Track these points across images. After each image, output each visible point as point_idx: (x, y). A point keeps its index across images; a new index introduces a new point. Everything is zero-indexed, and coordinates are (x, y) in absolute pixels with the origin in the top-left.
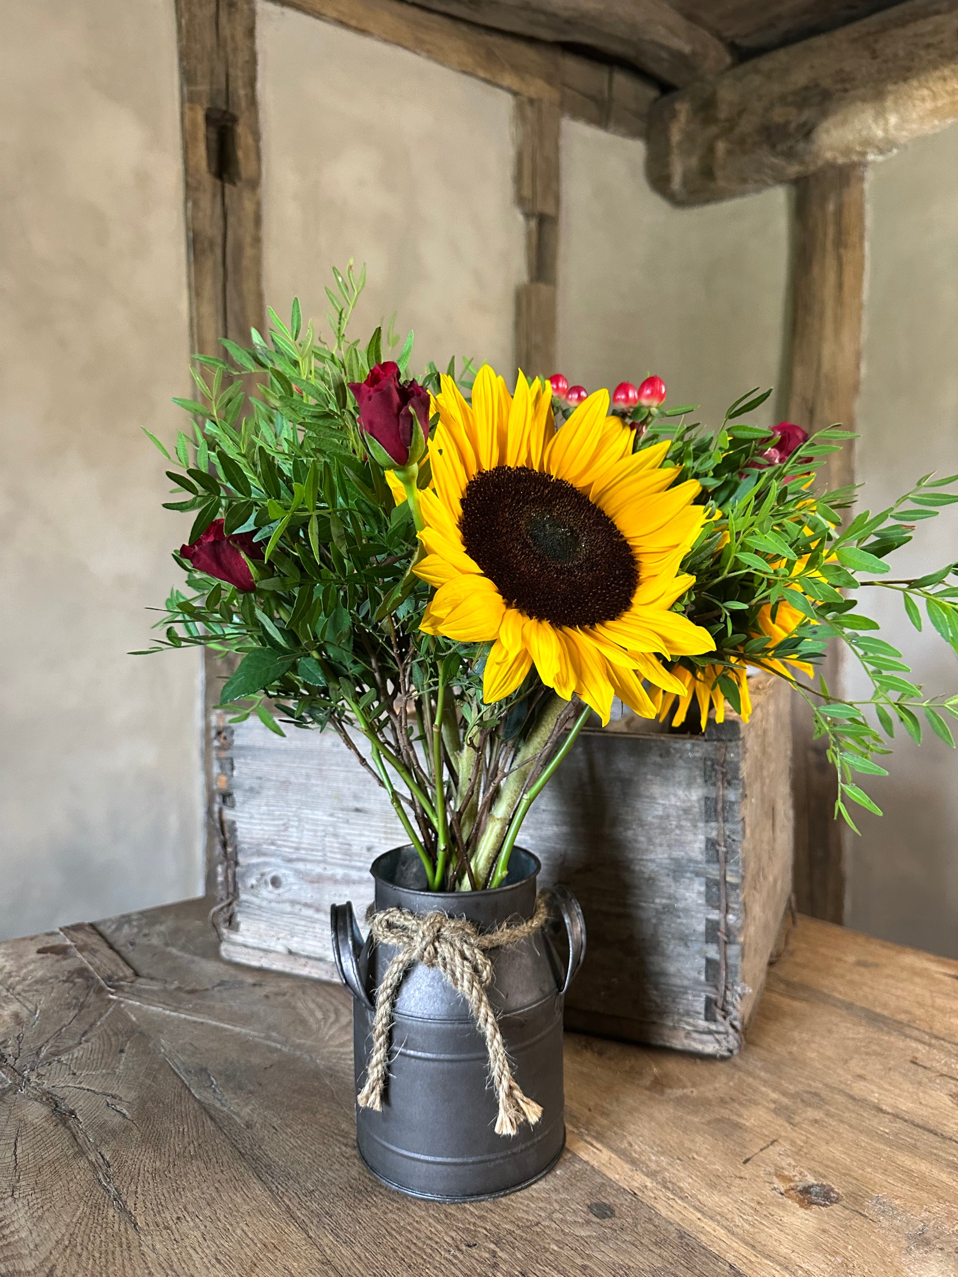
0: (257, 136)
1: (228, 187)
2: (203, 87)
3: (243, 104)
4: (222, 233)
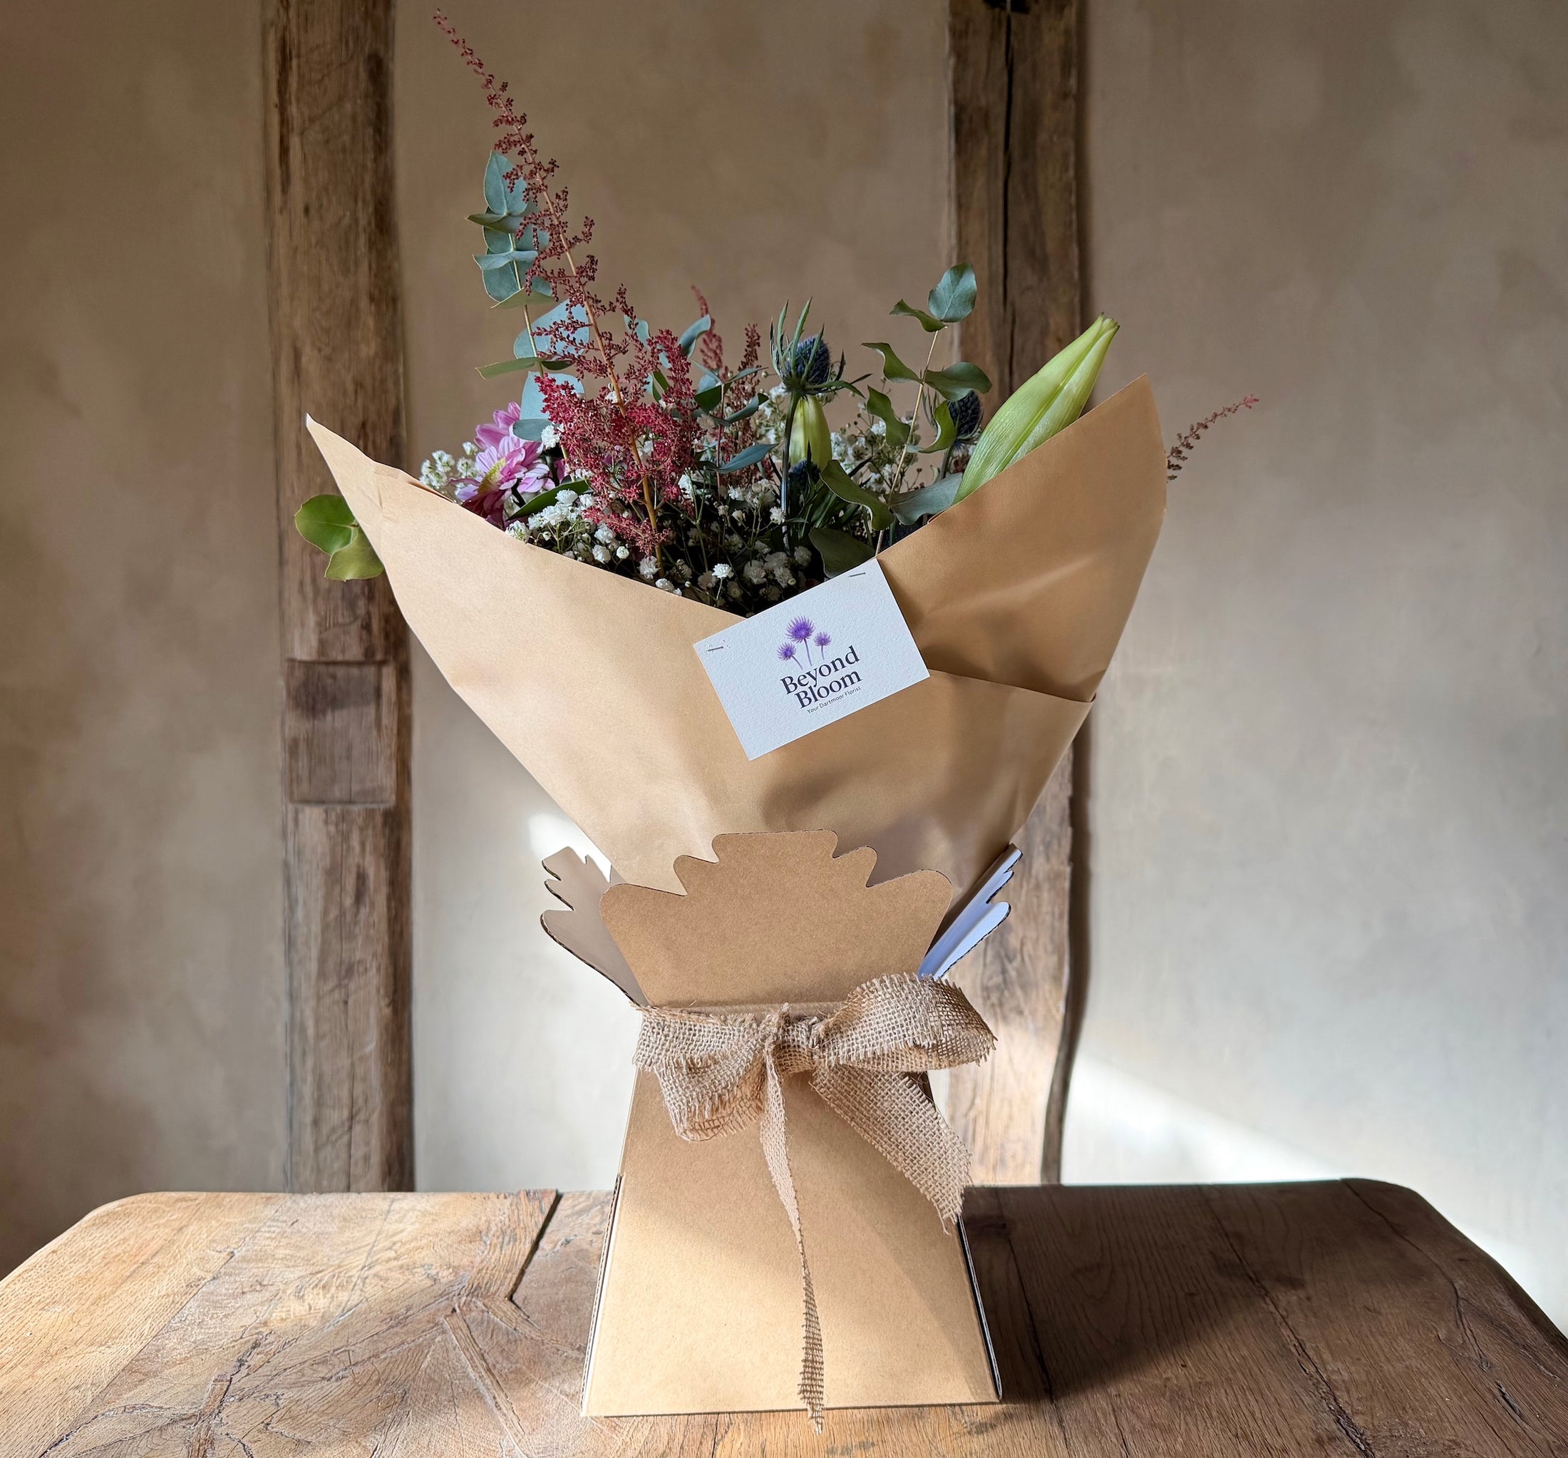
1: (1017, 19)
4: (1005, 99)
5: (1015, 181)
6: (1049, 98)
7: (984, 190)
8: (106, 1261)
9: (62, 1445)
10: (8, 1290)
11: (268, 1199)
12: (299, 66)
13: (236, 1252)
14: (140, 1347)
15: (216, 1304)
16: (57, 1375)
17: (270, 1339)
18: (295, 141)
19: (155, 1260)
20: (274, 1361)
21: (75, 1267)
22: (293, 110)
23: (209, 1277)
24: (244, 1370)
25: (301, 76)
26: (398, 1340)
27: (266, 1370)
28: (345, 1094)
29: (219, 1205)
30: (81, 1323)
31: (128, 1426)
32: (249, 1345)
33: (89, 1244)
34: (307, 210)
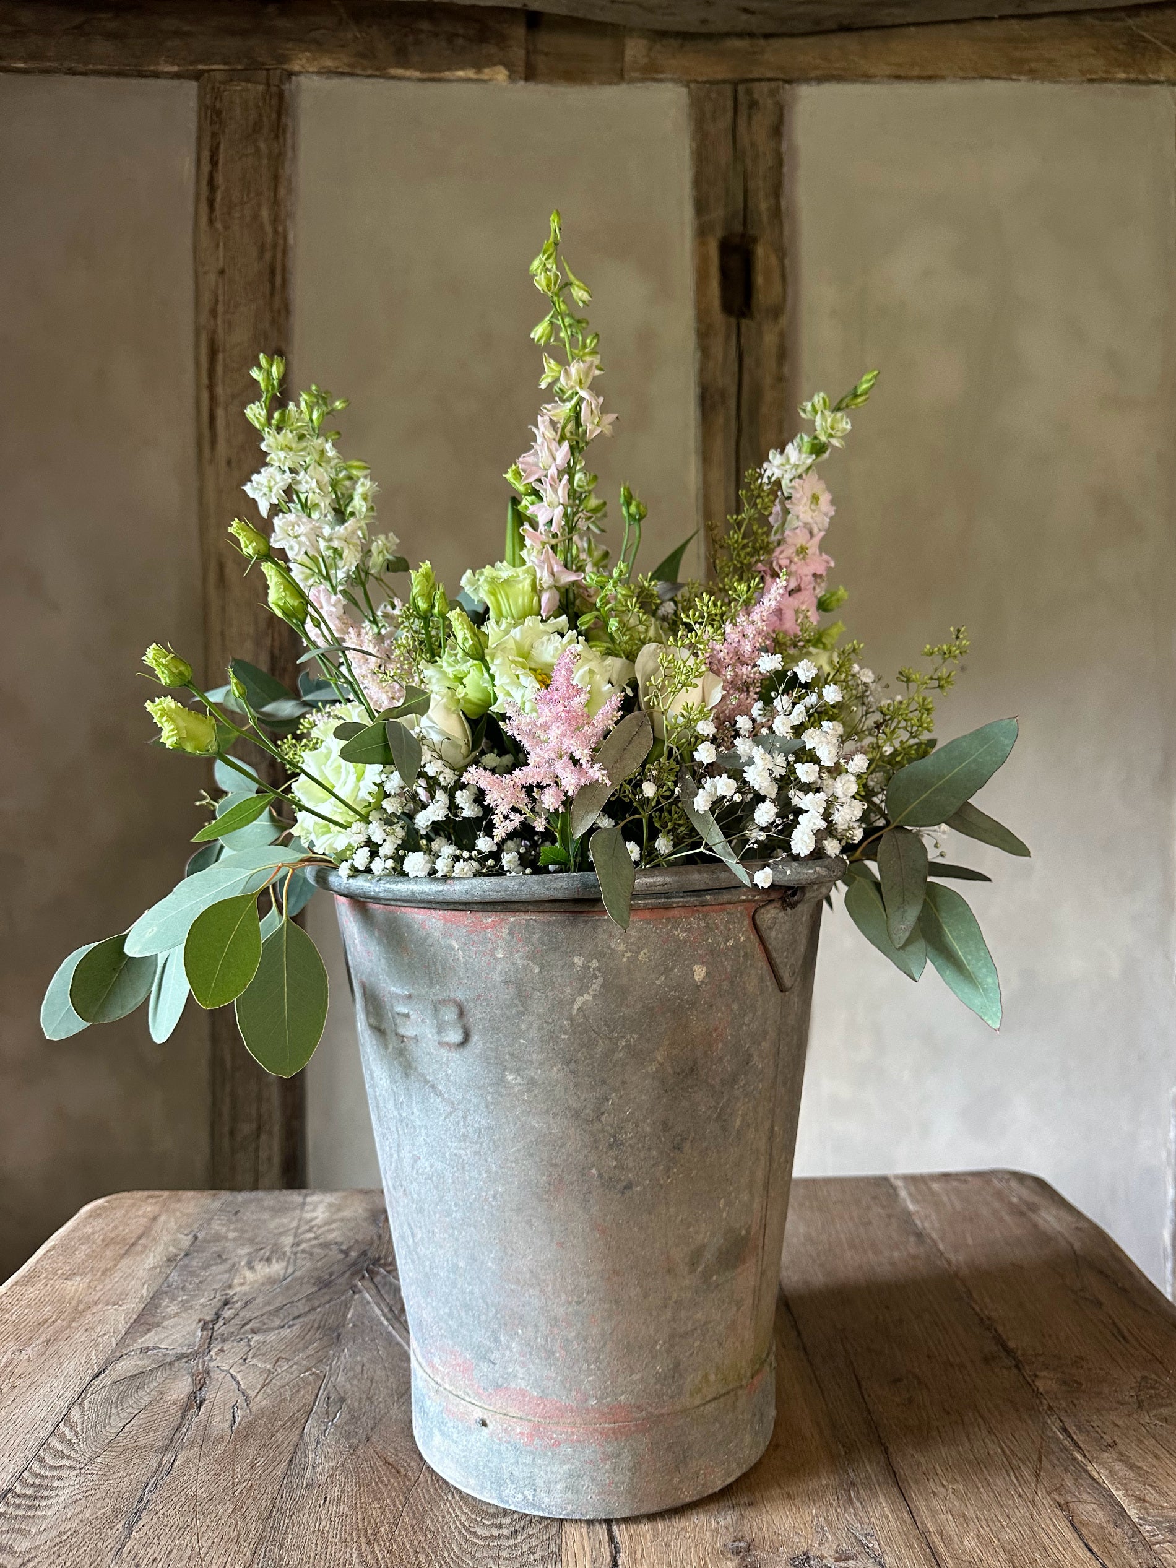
0: (782, 251)
1: (744, 322)
2: (718, 213)
3: (765, 218)
4: (736, 380)
5: (744, 442)
6: (768, 381)
7: (721, 447)
8: (105, 1243)
9: (101, 1377)
10: (38, 1266)
11: (214, 1195)
12: (224, 359)
13: (198, 1234)
14: (143, 1306)
15: (193, 1274)
16: (87, 1327)
17: (235, 1298)
18: (220, 413)
19: (141, 1242)
20: (242, 1314)
21: (83, 1247)
22: (219, 390)
23: (182, 1254)
24: (221, 1322)
25: (225, 366)
26: (327, 1298)
27: (237, 1321)
28: (254, 1112)
29: (179, 1200)
30: (97, 1289)
31: (145, 1362)
32: (220, 1304)
33: (90, 1231)
34: (229, 462)
